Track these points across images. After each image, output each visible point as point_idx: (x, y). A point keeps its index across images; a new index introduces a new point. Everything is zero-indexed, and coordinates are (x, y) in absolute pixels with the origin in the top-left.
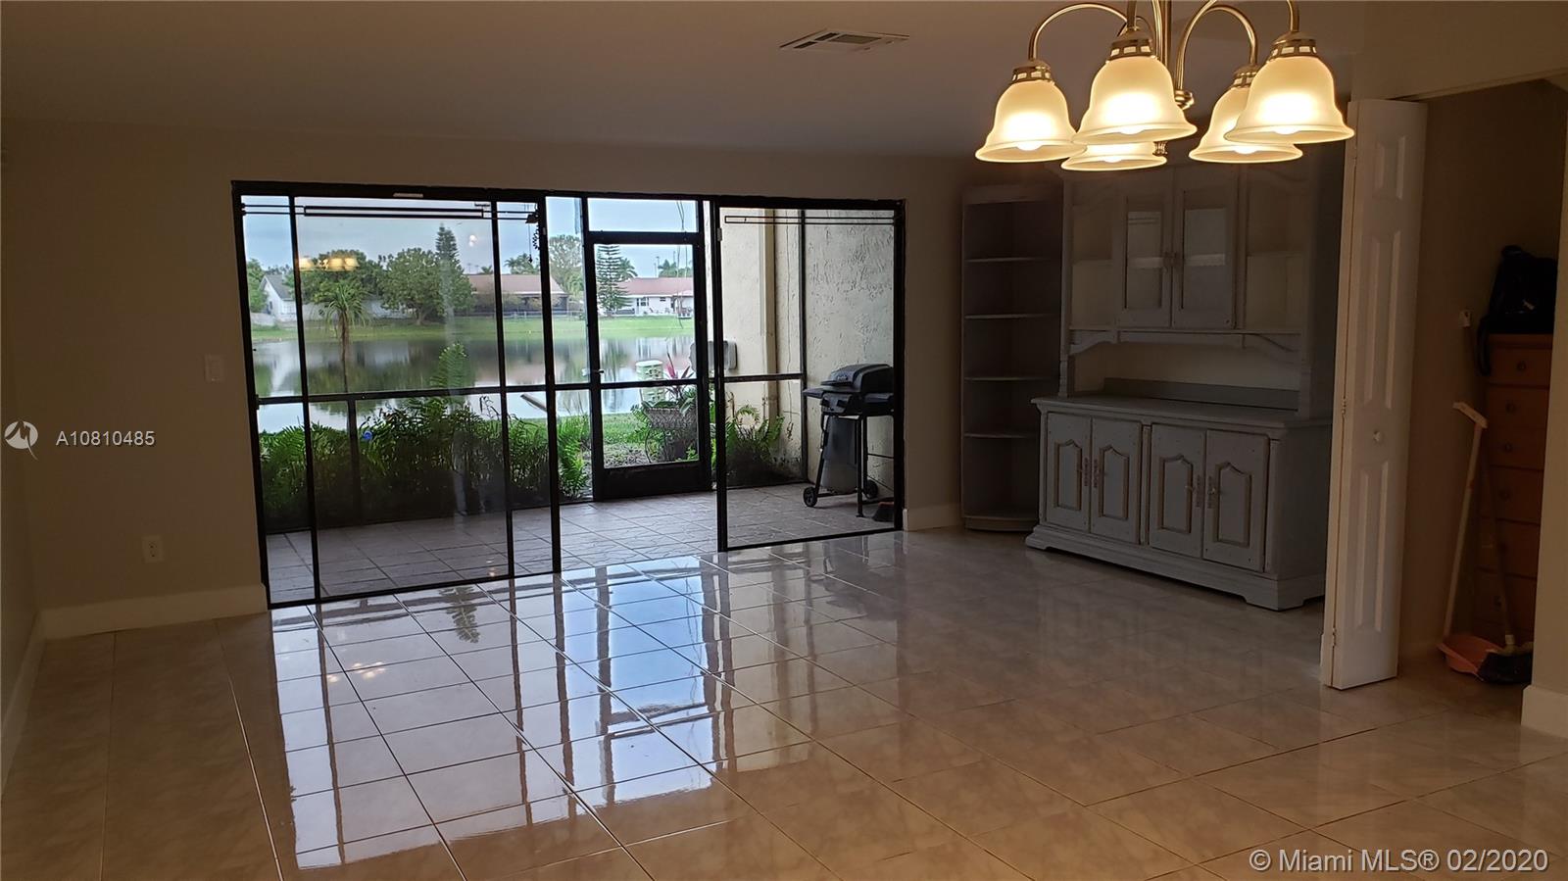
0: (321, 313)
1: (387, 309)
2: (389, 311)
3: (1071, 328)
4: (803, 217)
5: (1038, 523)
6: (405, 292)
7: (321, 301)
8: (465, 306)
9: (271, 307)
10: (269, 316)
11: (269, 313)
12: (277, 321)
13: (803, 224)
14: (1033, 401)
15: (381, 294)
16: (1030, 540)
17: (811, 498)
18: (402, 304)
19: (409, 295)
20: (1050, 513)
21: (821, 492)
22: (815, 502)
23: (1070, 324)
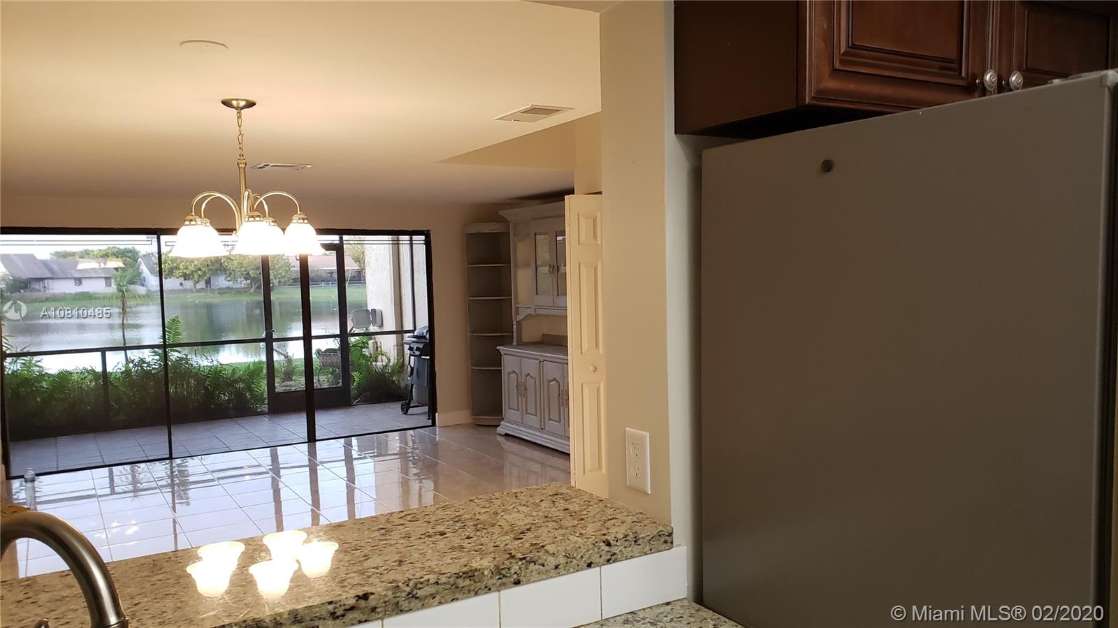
0: (181, 284)
1: (229, 281)
2: (231, 283)
3: (518, 306)
4: (411, 240)
5: (503, 419)
6: (243, 269)
7: (181, 276)
8: (286, 279)
9: (145, 281)
10: (142, 288)
11: (143, 285)
12: (149, 291)
13: (411, 244)
14: (498, 348)
15: (225, 271)
16: (499, 430)
17: (405, 410)
18: (241, 278)
19: (246, 271)
20: (509, 413)
21: (412, 405)
22: (407, 411)
23: (517, 304)
